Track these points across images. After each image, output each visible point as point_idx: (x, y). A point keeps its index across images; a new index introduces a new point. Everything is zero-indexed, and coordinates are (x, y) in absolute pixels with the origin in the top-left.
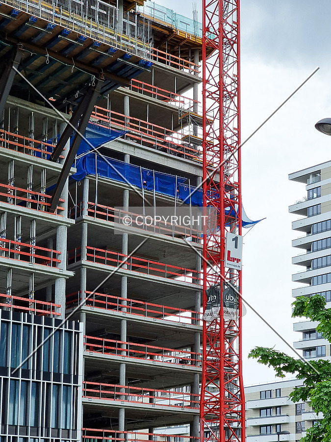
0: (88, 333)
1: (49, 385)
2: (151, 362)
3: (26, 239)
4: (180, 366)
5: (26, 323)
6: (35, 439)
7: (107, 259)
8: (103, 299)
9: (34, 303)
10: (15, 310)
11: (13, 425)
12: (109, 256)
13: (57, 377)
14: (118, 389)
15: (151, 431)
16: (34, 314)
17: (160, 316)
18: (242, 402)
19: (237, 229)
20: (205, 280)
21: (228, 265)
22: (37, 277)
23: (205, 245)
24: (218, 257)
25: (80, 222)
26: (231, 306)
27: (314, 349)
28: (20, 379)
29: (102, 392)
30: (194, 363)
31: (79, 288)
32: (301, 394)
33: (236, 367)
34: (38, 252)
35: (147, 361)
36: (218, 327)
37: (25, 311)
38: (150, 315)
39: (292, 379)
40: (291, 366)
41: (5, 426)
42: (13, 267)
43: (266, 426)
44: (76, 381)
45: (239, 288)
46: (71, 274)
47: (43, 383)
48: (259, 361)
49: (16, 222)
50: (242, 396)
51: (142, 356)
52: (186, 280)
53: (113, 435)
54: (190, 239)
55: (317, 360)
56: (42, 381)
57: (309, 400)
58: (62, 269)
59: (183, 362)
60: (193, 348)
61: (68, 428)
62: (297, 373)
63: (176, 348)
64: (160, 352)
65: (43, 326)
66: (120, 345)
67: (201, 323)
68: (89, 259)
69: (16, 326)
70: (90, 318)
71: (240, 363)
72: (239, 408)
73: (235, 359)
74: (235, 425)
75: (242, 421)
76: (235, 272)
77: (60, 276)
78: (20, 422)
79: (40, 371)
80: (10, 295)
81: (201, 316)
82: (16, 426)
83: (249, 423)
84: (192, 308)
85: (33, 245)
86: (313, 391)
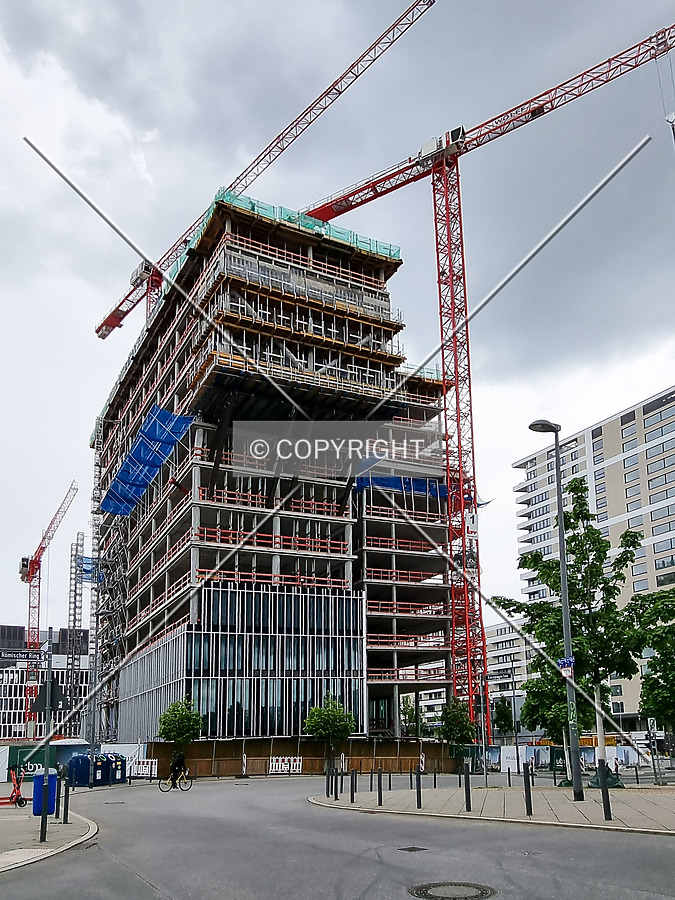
0: (368, 598)
1: (343, 639)
2: (414, 615)
3: (324, 536)
4: (436, 616)
5: (326, 596)
7: (380, 543)
8: (379, 572)
9: (331, 581)
10: (318, 588)
12: (382, 541)
13: (348, 632)
14: (392, 638)
15: (416, 667)
16: (331, 589)
17: (419, 581)
18: (484, 640)
19: (474, 510)
20: (451, 550)
21: (468, 536)
22: (332, 562)
23: (450, 524)
24: (459, 533)
25: (361, 520)
26: (472, 567)
27: (537, 592)
28: (323, 636)
29: (379, 640)
30: (445, 613)
31: (362, 567)
32: (528, 628)
33: (478, 613)
34: (332, 545)
35: (411, 615)
36: (462, 584)
37: (324, 587)
38: (412, 580)
39: (520, 618)
40: (519, 608)
42: (315, 557)
43: (503, 656)
44: (361, 634)
45: (477, 553)
46: (356, 557)
47: (339, 638)
49: (317, 526)
50: (483, 634)
51: (408, 612)
53: (389, 672)
54: (439, 522)
55: (538, 601)
57: (533, 632)
58: (350, 555)
59: (438, 612)
60: (445, 602)
61: (357, 669)
62: (523, 613)
63: (433, 603)
64: (421, 607)
65: (338, 596)
66: (392, 605)
67: (450, 582)
68: (368, 545)
69: (319, 598)
70: (370, 586)
71: (480, 609)
72: (481, 644)
73: (477, 607)
74: (479, 657)
75: (484, 653)
76: (474, 541)
77: (348, 560)
78: (324, 668)
79: (336, 629)
81: (450, 577)
82: (321, 671)
83: (488, 655)
84: (443, 572)
85: (328, 540)
86: (536, 626)
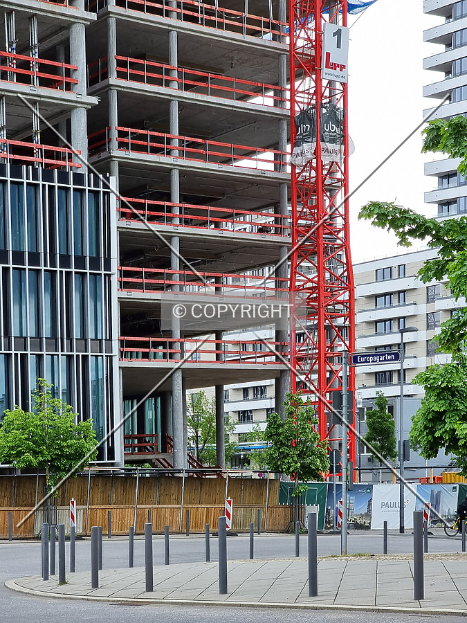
0: (123, 191)
1: (69, 274)
2: (216, 233)
3: (23, 48)
4: (259, 237)
5: (31, 181)
6: (52, 355)
7: (146, 74)
8: (143, 137)
9: (41, 150)
10: (13, 162)
11: (21, 337)
12: (151, 69)
13: (80, 262)
14: (170, 276)
15: (218, 337)
16: (42, 166)
17: (227, 161)
18: (350, 288)
19: (341, 16)
20: (292, 100)
21: (327, 74)
22: (43, 108)
23: (293, 45)
24: (310, 64)
25: (104, 17)
26: (333, 141)
27: (454, 201)
28: (27, 267)
29: (145, 281)
30: (279, 231)
31: (106, 122)
32: (435, 270)
33: (341, 235)
34: (43, 68)
35: (210, 231)
36: (313, 173)
37: (28, 163)
38: (213, 159)
39: (422, 249)
40: (422, 228)
41: (9, 338)
42: (6, 94)
43: (385, 321)
44: (108, 267)
45: (344, 110)
46: (94, 100)
47: (61, 272)
48: (373, 222)
49: (7, 21)
50: (350, 278)
51: (203, 224)
52: (263, 102)
53: (164, 344)
54: (268, 36)
55: (458, 217)
56: (58, 269)
57: (446, 278)
58: (80, 95)
59: (263, 230)
60: (277, 207)
61: (99, 338)
62: (428, 238)
63: (253, 210)
64: (228, 216)
65: (56, 184)
66: (170, 209)
67: (289, 169)
68: (121, 75)
69: (16, 186)
70: (125, 169)
71: (346, 227)
72: (346, 296)
73: (339, 222)
74: (340, 321)
75: (350, 316)
76: (338, 86)
77: (77, 105)
78: (30, 331)
79: (55, 255)
80: (5, 138)
81: (288, 158)
82: (25, 338)
83: (360, 318)
84: (275, 146)
85: (34, 57)
86: (451, 265)
